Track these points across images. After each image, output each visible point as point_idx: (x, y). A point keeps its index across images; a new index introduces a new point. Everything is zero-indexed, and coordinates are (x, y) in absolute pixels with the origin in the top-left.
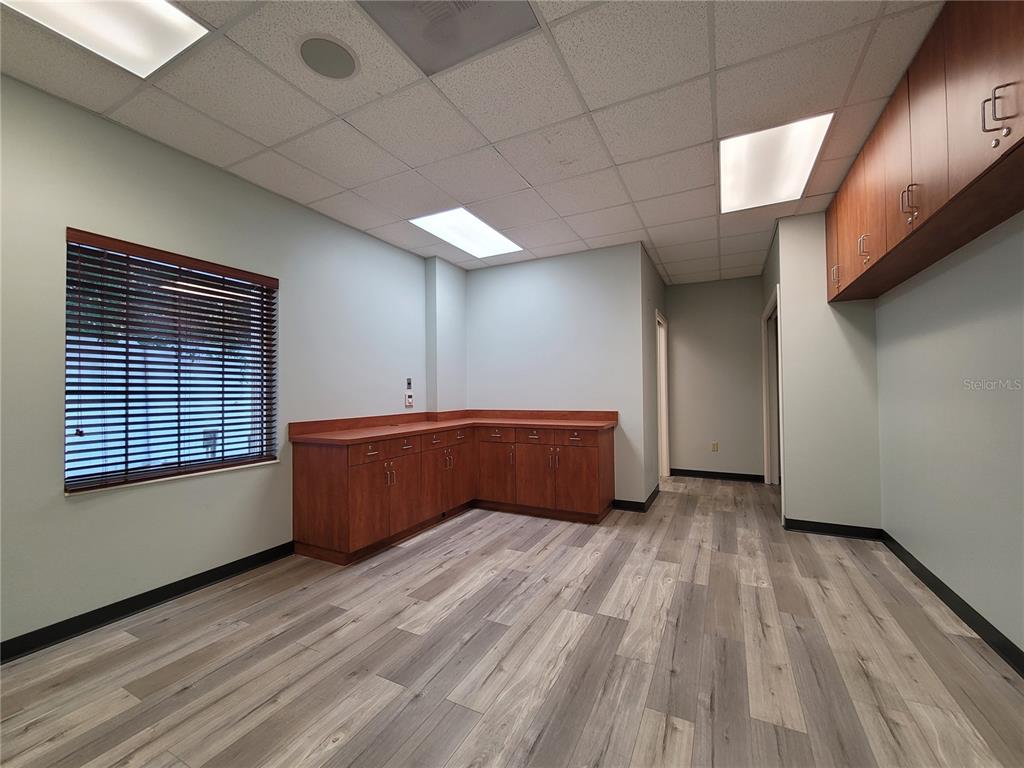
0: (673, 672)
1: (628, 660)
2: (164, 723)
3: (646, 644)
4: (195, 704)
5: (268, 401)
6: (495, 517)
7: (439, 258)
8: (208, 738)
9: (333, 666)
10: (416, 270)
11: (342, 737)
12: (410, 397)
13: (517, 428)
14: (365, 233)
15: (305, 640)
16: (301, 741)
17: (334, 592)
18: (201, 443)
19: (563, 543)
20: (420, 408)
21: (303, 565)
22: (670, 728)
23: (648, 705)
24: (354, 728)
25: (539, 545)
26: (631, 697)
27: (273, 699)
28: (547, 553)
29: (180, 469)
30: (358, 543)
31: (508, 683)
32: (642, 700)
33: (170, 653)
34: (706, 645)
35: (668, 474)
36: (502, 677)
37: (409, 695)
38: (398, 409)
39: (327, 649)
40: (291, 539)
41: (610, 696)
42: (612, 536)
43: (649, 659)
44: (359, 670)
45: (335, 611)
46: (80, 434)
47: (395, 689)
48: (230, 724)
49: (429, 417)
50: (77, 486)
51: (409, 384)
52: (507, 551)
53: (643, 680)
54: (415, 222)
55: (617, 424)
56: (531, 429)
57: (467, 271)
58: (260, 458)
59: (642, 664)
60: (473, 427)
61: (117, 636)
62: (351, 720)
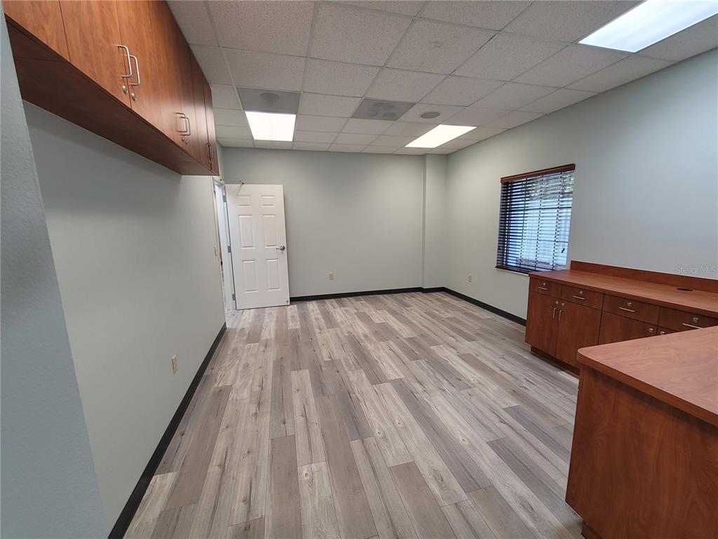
0: (338, 372)
1: (356, 369)
3: (356, 379)
22: (330, 357)
23: (340, 360)
26: (346, 360)
32: (342, 361)
34: (331, 389)
41: (352, 357)
43: (350, 372)
53: (346, 365)
59: (350, 369)
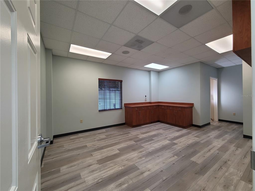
0: (180, 151)
2: (109, 139)
4: (111, 138)
5: (121, 100)
6: (162, 124)
7: (152, 71)
8: (113, 141)
9: (127, 138)
10: (147, 74)
11: (127, 145)
12: (146, 99)
13: (167, 106)
14: (137, 69)
15: (125, 135)
16: (122, 144)
17: (130, 131)
18: (113, 106)
19: (174, 131)
20: (148, 101)
21: (126, 126)
24: (128, 145)
25: (169, 130)
26: (170, 152)
27: (120, 140)
28: (170, 131)
29: (110, 110)
30: (134, 124)
31: (150, 146)
32: (172, 153)
33: (109, 133)
35: (218, 120)
36: (150, 145)
37: (136, 144)
38: (143, 101)
39: (127, 137)
40: (125, 122)
42: (187, 131)
43: (177, 149)
44: (131, 140)
45: (129, 133)
46: (100, 104)
47: (134, 143)
48: (115, 141)
49: (150, 103)
50: (100, 111)
51: (146, 96)
52: (161, 130)
54: (145, 66)
55: (193, 106)
56: (170, 106)
57: (159, 72)
58: (120, 109)
59: (175, 149)
60: (159, 105)
61: (104, 130)
62: (128, 144)
